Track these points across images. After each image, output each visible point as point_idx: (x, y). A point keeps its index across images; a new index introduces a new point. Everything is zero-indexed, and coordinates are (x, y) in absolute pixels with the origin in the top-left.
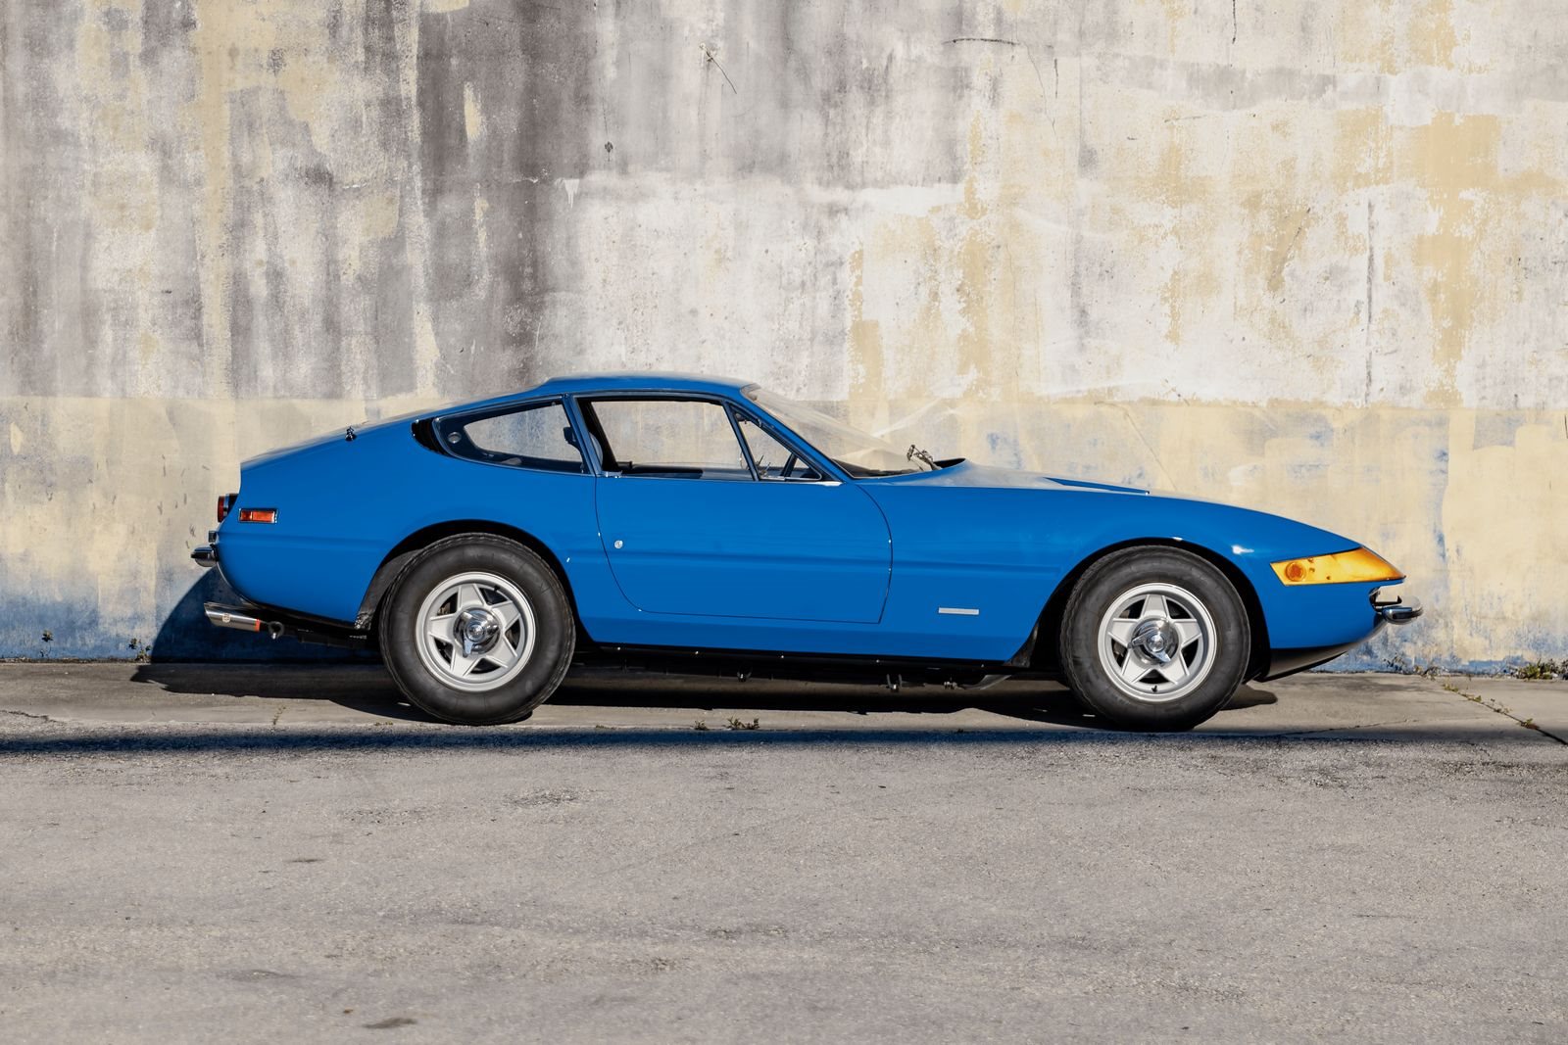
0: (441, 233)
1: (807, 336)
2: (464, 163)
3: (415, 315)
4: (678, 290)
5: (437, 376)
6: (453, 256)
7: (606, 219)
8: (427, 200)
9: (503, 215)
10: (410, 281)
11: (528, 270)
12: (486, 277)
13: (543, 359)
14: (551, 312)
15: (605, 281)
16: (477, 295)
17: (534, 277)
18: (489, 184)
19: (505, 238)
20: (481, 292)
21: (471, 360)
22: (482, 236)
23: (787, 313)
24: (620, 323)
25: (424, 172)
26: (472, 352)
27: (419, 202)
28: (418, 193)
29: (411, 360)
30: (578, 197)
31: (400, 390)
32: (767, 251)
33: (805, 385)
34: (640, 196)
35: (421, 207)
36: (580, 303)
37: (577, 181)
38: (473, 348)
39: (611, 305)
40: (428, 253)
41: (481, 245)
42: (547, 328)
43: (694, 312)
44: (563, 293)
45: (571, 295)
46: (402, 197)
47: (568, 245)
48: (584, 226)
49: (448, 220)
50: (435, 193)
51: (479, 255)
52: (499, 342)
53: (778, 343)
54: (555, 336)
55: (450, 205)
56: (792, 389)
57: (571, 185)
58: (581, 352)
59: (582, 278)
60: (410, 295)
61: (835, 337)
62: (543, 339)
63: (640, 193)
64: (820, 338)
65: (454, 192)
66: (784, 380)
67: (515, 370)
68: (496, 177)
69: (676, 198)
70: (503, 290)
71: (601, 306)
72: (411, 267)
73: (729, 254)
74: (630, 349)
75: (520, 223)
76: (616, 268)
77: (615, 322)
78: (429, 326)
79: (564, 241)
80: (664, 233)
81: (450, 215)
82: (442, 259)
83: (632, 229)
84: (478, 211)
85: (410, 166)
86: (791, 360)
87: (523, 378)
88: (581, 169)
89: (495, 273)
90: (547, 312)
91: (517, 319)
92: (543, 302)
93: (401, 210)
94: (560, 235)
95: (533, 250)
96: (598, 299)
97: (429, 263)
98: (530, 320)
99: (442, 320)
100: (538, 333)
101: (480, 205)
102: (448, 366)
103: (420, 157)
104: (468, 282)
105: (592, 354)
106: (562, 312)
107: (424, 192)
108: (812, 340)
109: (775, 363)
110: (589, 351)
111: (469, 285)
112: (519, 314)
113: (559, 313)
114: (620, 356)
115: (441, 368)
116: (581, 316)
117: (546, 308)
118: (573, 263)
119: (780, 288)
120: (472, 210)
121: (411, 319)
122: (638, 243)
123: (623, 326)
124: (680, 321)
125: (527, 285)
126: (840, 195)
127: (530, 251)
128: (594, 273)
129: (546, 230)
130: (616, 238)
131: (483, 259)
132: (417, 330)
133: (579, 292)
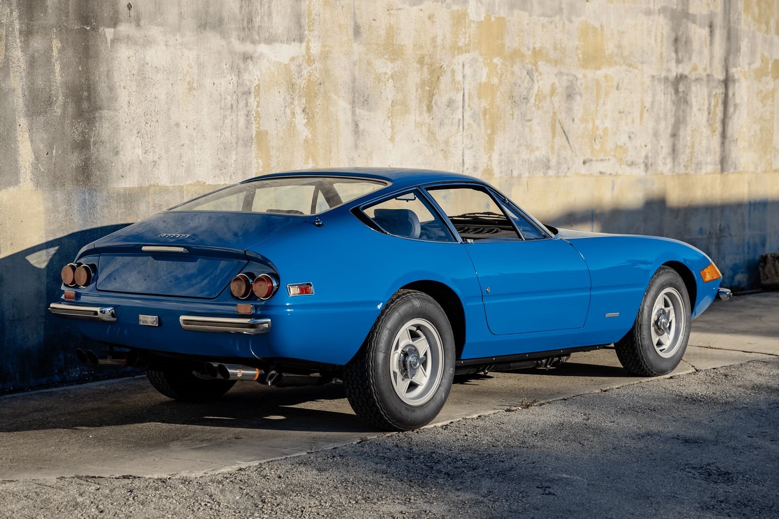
0: (32, 63)
1: (234, 141)
2: (46, 12)
3: (18, 127)
4: (169, 109)
5: (33, 173)
6: (40, 83)
7: (129, 58)
8: (23, 39)
9: (70, 53)
10: (13, 101)
11: (86, 94)
12: (61, 99)
13: (96, 158)
14: (99, 124)
15: (129, 102)
16: (55, 112)
17: (89, 98)
18: (62, 30)
19: (71, 69)
20: (58, 110)
21: (53, 160)
22: (57, 68)
23: (224, 126)
24: (138, 133)
25: (20, 17)
26: (54, 154)
27: (18, 41)
28: (17, 33)
29: (16, 161)
30: (113, 41)
31: (9, 184)
32: (214, 84)
33: (234, 174)
34: (147, 43)
35: (19, 45)
36: (116, 118)
37: (113, 30)
38: (54, 151)
39: (133, 120)
40: (24, 79)
41: (57, 75)
42: (98, 136)
43: (177, 125)
44: (106, 111)
45: (111, 113)
46: (6, 35)
47: (107, 76)
48: (117, 62)
49: (37, 55)
50: (28, 33)
51: (55, 82)
52: (69, 147)
53: (220, 145)
54: (102, 142)
55: (37, 43)
56: (228, 177)
57: (109, 32)
58: (117, 153)
59: (116, 100)
60: (14, 110)
61: (248, 141)
62: (95, 144)
63: (147, 40)
64: (241, 142)
65: (40, 34)
66: (224, 170)
67: (80, 167)
68: (65, 24)
69: (167, 45)
70: (70, 109)
71: (128, 121)
72: (14, 90)
73: (195, 85)
74: (144, 151)
75: (80, 58)
76: (134, 93)
77: (135, 131)
78: (27, 135)
79: (105, 73)
80: (160, 70)
81: (37, 51)
82: (33, 84)
83: (143, 66)
84: (54, 49)
85: (11, 13)
86: (227, 157)
87: (84, 173)
88: (115, 22)
89: (66, 96)
90: (97, 124)
91: (80, 130)
92: (95, 118)
93: (6, 46)
94: (103, 68)
95: (88, 79)
96: (126, 116)
97: (25, 87)
98: (87, 130)
99: (34, 130)
100: (92, 140)
101: (56, 44)
102: (40, 165)
103: (17, 6)
104: (50, 102)
105: (124, 155)
106: (106, 125)
107: (21, 32)
108: (237, 143)
109: (219, 159)
110: (122, 153)
111: (51, 104)
112: (81, 126)
113: (104, 126)
114: (139, 155)
115: (35, 167)
116: (116, 128)
117: (97, 121)
118: (111, 89)
119: (220, 109)
120: (51, 49)
121: (15, 130)
122: (147, 75)
123: (139, 135)
124: (170, 131)
125: (85, 105)
126: (248, 47)
127: (86, 80)
128: (123, 96)
129: (95, 64)
130: (135, 72)
131: (59, 85)
132: (19, 138)
133: (115, 110)
